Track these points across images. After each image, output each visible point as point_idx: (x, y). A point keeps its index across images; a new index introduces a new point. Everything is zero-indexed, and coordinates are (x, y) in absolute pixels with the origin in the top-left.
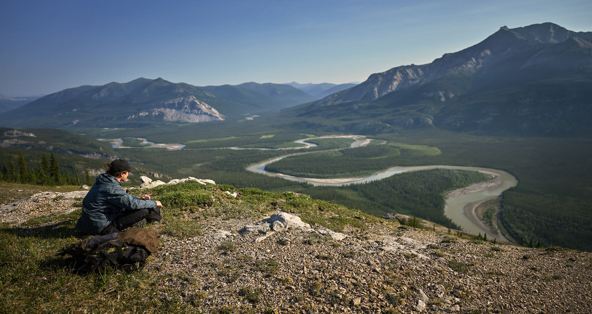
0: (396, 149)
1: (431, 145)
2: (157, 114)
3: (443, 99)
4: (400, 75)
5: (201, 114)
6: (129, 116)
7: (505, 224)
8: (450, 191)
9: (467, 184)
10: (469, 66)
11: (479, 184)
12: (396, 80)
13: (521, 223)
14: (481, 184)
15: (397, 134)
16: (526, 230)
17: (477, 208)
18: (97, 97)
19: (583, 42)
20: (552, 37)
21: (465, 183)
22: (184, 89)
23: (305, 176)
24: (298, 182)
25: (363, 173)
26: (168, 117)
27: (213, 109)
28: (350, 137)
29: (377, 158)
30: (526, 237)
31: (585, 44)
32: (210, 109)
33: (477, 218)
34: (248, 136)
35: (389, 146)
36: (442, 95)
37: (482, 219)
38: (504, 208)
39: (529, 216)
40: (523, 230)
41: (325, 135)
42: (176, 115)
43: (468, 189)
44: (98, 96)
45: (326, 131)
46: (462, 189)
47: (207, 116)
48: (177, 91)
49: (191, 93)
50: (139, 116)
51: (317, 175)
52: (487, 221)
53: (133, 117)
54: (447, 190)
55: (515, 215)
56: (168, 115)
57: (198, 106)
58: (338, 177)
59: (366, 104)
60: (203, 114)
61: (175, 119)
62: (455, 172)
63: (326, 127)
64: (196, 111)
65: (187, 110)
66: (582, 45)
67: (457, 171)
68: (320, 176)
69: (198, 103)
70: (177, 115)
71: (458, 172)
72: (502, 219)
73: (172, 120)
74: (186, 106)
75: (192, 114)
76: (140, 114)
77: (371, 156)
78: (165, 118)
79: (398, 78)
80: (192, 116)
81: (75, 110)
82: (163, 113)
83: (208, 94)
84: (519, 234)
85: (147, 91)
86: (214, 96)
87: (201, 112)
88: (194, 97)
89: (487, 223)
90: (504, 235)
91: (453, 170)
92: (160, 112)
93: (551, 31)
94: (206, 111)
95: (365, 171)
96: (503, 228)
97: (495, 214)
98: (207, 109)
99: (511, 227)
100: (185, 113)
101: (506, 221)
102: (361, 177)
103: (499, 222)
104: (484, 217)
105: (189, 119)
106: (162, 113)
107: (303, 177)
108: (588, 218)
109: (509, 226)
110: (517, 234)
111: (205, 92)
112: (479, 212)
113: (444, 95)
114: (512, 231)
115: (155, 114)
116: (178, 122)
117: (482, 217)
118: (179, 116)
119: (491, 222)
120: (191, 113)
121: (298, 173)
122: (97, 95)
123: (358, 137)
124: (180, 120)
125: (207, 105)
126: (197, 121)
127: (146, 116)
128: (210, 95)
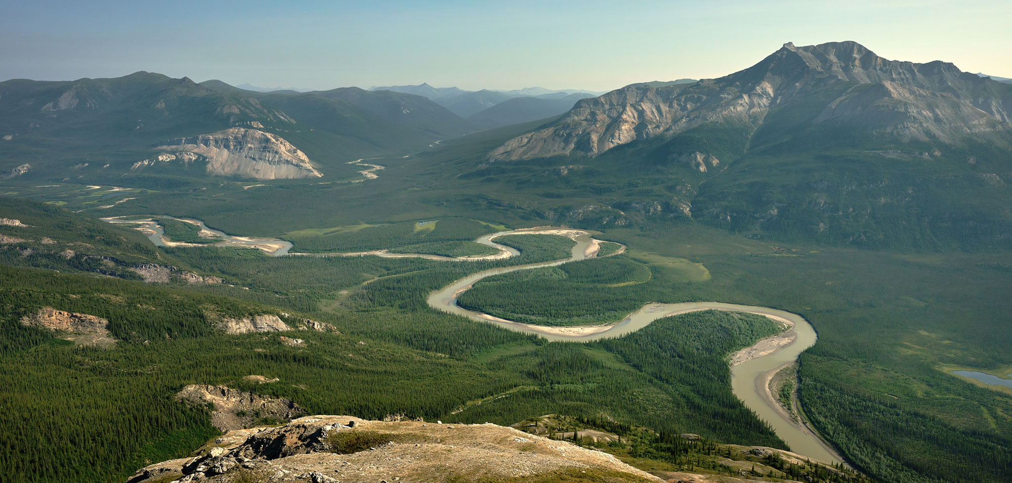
0: (644, 265)
1: (694, 259)
2: (194, 159)
3: (702, 169)
4: (632, 113)
5: (279, 162)
6: (137, 162)
7: (805, 408)
8: (734, 353)
9: (754, 340)
10: (739, 109)
11: (768, 340)
12: (626, 122)
13: (823, 405)
14: (771, 339)
15: (638, 231)
16: (829, 416)
17: (771, 381)
18: (51, 110)
19: (897, 91)
20: (856, 66)
21: (751, 339)
22: (240, 106)
23: (527, 321)
24: (523, 333)
25: (609, 317)
26: (215, 167)
27: (300, 153)
28: (563, 232)
29: (622, 284)
30: (829, 426)
31: (900, 94)
32: (295, 152)
33: (772, 398)
34: (390, 222)
35: (632, 259)
36: (701, 162)
37: (779, 399)
38: (803, 383)
39: (831, 395)
40: (826, 417)
41: (523, 226)
42: (229, 162)
43: (756, 349)
44: (54, 107)
45: (523, 218)
46: (748, 349)
47: (290, 166)
48: (226, 110)
49: (253, 115)
50: (158, 162)
51: (545, 319)
52: (784, 403)
53: (146, 163)
54: (731, 351)
55: (816, 394)
56: (214, 163)
57: (273, 146)
58: (577, 324)
59: (581, 167)
60: (284, 163)
61: (228, 170)
62: (736, 316)
63: (520, 210)
64: (269, 156)
65: (251, 154)
66: (895, 95)
67: (737, 315)
68: (550, 321)
69: (274, 140)
70: (232, 163)
71: (740, 316)
72: (801, 401)
73: (223, 173)
74: (249, 145)
75: (261, 163)
76: (160, 158)
77: (611, 281)
78: (209, 166)
79: (628, 119)
80: (261, 165)
81: (9, 138)
82: (205, 158)
83: (283, 116)
84: (821, 422)
85: (163, 105)
86: (293, 121)
87: (280, 157)
88: (259, 124)
89: (785, 406)
90: (804, 423)
91: (732, 312)
92: (199, 155)
93: (855, 55)
94: (286, 156)
95: (613, 313)
96: (803, 413)
97: (793, 392)
98: (289, 151)
99: (811, 412)
100: (248, 159)
101: (806, 403)
102: (609, 324)
103: (799, 404)
104: (780, 396)
105: (257, 173)
106: (203, 157)
107: (524, 322)
108: (896, 398)
109: (810, 411)
110: (819, 422)
111: (276, 113)
112: (774, 388)
113: (703, 161)
114: (814, 417)
115: (190, 159)
116: (236, 177)
117: (778, 397)
118: (236, 164)
119: (789, 405)
120: (260, 159)
121: (516, 316)
122: (51, 104)
123: (577, 233)
124: (238, 173)
125: (287, 144)
126: (273, 177)
127: (171, 162)
128: (286, 120)
